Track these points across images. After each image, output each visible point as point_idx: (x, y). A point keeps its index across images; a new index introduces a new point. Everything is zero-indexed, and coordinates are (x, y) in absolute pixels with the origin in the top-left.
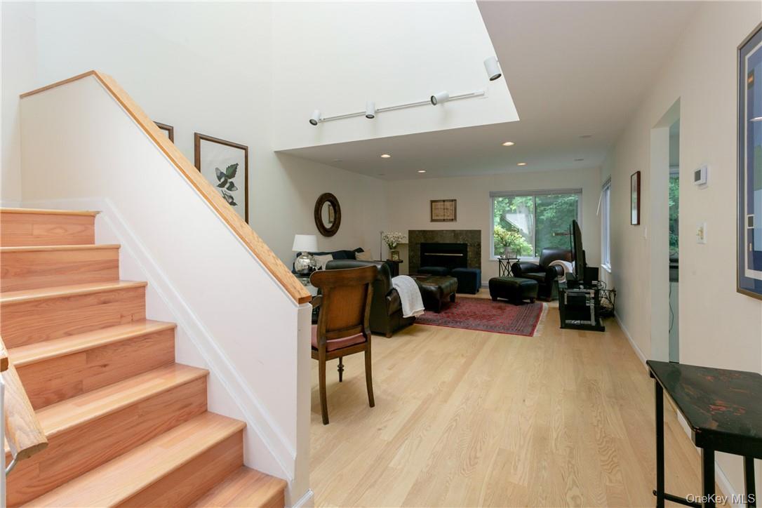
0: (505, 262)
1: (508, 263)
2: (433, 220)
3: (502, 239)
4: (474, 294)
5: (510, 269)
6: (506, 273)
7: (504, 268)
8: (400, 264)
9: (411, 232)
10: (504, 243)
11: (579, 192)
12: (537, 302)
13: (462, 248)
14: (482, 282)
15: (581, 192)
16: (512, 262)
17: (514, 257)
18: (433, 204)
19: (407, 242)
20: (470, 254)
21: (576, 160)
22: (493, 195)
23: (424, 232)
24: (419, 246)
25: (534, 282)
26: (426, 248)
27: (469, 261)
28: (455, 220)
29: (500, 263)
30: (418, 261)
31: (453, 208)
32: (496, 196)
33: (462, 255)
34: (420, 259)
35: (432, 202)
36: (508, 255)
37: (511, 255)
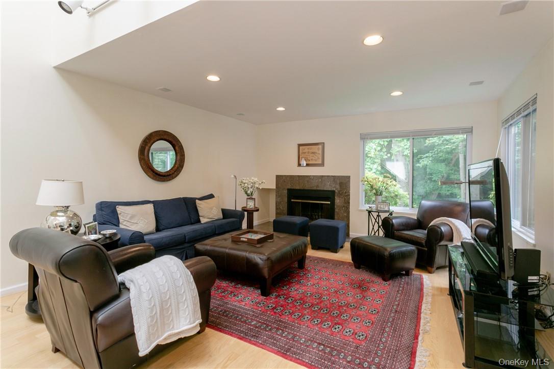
0: (375, 214)
1: (378, 216)
2: (300, 165)
3: (372, 187)
4: (336, 252)
5: (380, 224)
6: (376, 227)
7: (374, 221)
8: (254, 213)
9: (278, 178)
10: (374, 191)
11: (469, 131)
12: (416, 273)
13: (329, 195)
14: (350, 233)
15: (472, 132)
16: (384, 216)
17: (386, 209)
18: (301, 147)
19: (275, 188)
20: (338, 201)
21: (472, 84)
22: (364, 138)
23: (292, 177)
24: (286, 192)
25: (411, 248)
26: (293, 194)
27: (336, 210)
28: (322, 164)
29: (369, 215)
30: (284, 207)
31: (320, 152)
32: (367, 139)
33: (329, 203)
34: (286, 205)
35: (299, 145)
36: (379, 206)
37: (382, 206)
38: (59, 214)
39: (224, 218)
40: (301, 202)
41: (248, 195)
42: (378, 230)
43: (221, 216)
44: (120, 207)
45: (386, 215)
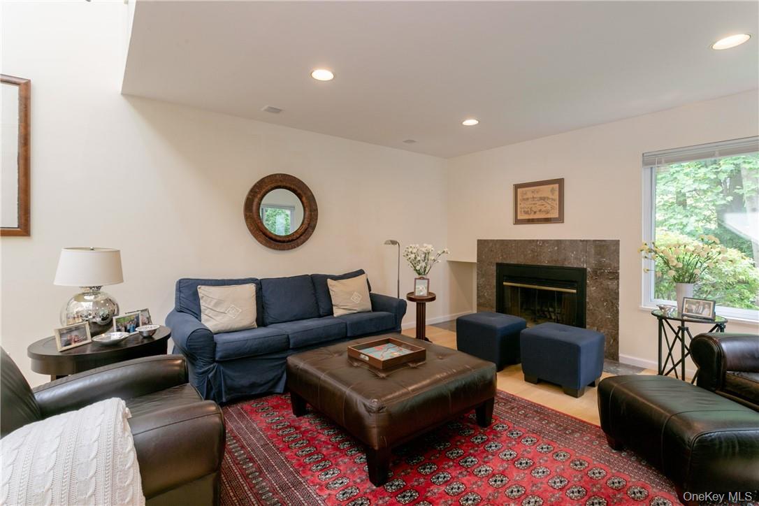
1: (682, 329)
2: (518, 222)
3: (667, 263)
4: (576, 395)
5: (687, 347)
6: (677, 354)
7: (671, 336)
8: (427, 304)
9: (482, 244)
10: (673, 272)
13: (576, 278)
14: (620, 355)
16: (696, 329)
17: (706, 313)
18: (519, 190)
19: (476, 261)
20: (592, 290)
22: (652, 161)
23: (504, 244)
24: (494, 268)
26: (506, 272)
27: (590, 306)
28: (560, 219)
29: (661, 325)
30: (491, 294)
31: (556, 196)
32: (660, 162)
33: (575, 291)
34: (495, 290)
35: (517, 187)
36: (686, 306)
37: (694, 307)
38: (86, 297)
39: (374, 308)
40: (521, 287)
41: (419, 274)
42: (682, 361)
43: (369, 306)
44: (203, 287)
45: (705, 329)
